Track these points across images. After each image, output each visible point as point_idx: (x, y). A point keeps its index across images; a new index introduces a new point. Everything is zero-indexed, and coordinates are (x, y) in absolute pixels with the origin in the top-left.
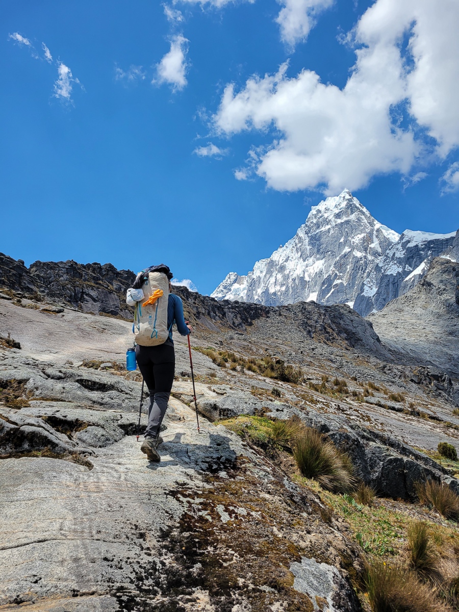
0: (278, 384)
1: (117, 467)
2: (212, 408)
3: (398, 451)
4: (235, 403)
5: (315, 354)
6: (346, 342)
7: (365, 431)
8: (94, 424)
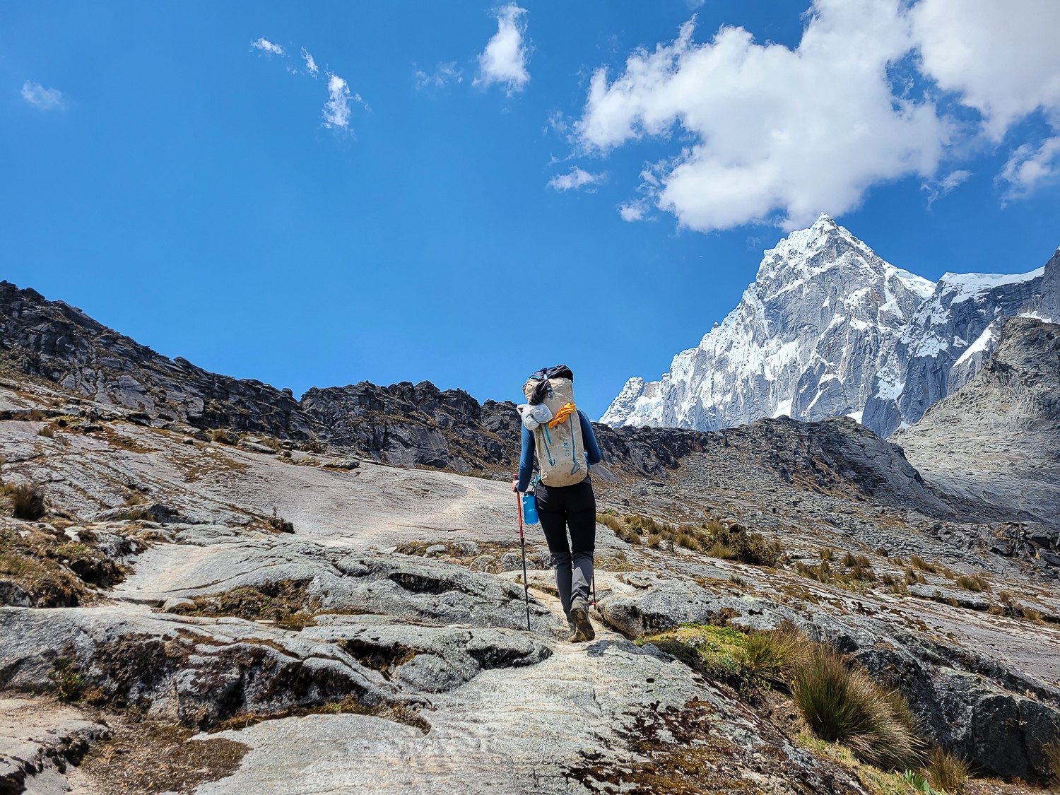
0: (739, 569)
1: (473, 727)
2: (629, 613)
3: (999, 683)
4: (669, 603)
5: (799, 512)
6: (857, 486)
7: (927, 646)
8: (425, 651)
